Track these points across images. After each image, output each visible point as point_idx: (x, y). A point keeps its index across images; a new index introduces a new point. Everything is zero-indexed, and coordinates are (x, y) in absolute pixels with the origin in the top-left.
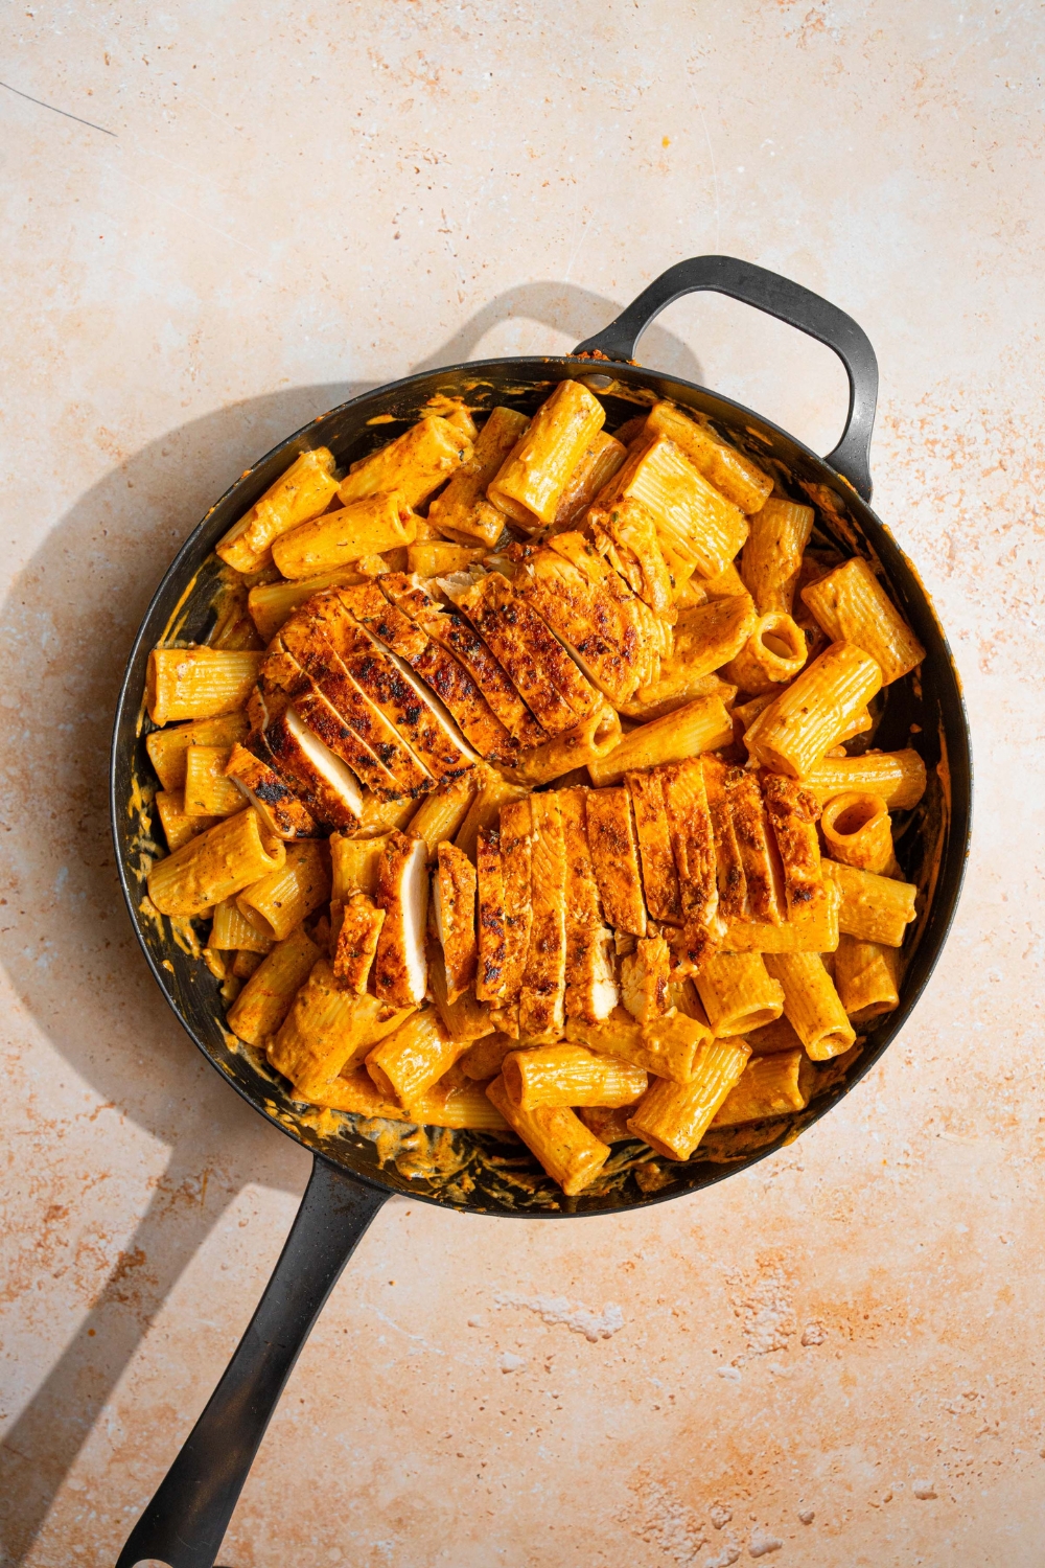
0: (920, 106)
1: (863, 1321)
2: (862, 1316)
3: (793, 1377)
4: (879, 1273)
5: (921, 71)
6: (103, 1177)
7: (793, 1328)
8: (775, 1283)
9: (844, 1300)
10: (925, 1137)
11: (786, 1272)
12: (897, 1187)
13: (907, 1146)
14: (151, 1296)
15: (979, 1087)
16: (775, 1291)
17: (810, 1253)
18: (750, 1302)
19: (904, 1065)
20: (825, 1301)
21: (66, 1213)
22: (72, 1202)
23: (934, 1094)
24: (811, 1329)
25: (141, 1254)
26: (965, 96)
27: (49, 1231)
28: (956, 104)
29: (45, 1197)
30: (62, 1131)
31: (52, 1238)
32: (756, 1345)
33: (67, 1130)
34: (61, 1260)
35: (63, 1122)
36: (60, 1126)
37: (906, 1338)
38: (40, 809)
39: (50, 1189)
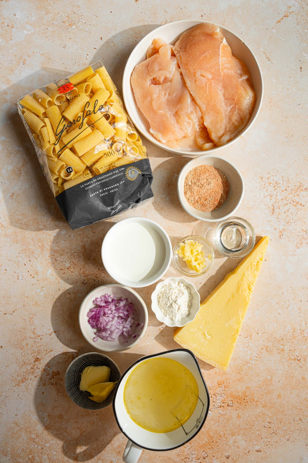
0: (270, 107)
1: (243, 400)
2: (243, 399)
3: (225, 415)
4: (248, 388)
5: (271, 99)
6: (51, 351)
7: (225, 401)
8: (222, 389)
9: (239, 395)
10: (261, 353)
11: (224, 386)
12: (253, 365)
13: (256, 355)
14: (60, 384)
15: (275, 341)
16: (222, 391)
17: (231, 382)
18: (215, 394)
19: (256, 334)
20: (234, 394)
21: (40, 360)
22: (42, 357)
23: (264, 342)
24: (230, 402)
25: (59, 372)
26: (280, 106)
27: (35, 365)
28: (278, 108)
29: (35, 355)
30: (42, 338)
31: (35, 366)
32: (216, 406)
33: (43, 338)
34: (37, 373)
35: (42, 335)
36: (41, 337)
37: (254, 406)
38: (46, 254)
39: (37, 353)
